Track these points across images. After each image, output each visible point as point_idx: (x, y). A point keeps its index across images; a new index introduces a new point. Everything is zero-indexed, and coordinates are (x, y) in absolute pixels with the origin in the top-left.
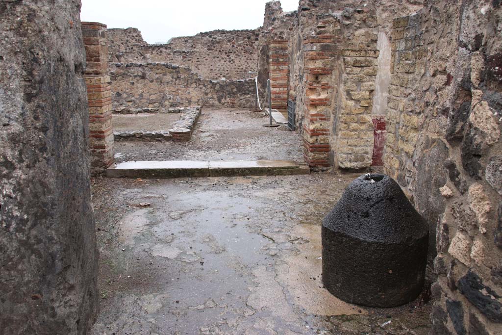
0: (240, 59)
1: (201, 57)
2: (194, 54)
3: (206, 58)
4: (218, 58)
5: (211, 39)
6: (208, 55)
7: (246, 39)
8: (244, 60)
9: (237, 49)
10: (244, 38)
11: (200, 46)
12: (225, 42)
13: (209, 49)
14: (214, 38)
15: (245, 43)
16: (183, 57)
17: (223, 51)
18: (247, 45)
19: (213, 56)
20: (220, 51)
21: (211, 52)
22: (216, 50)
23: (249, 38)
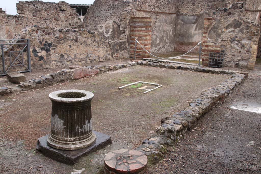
0: (52, 24)
1: (28, 21)
2: (24, 19)
3: (32, 23)
4: (39, 23)
5: (34, 8)
6: (33, 20)
7: (55, 10)
8: (54, 25)
9: (51, 17)
10: (54, 9)
11: (27, 12)
12: (43, 11)
13: (34, 16)
14: (36, 7)
15: (55, 13)
16: (16, 21)
17: (42, 17)
18: (56, 14)
19: (37, 21)
20: (40, 18)
21: (35, 18)
22: (38, 17)
23: (57, 9)
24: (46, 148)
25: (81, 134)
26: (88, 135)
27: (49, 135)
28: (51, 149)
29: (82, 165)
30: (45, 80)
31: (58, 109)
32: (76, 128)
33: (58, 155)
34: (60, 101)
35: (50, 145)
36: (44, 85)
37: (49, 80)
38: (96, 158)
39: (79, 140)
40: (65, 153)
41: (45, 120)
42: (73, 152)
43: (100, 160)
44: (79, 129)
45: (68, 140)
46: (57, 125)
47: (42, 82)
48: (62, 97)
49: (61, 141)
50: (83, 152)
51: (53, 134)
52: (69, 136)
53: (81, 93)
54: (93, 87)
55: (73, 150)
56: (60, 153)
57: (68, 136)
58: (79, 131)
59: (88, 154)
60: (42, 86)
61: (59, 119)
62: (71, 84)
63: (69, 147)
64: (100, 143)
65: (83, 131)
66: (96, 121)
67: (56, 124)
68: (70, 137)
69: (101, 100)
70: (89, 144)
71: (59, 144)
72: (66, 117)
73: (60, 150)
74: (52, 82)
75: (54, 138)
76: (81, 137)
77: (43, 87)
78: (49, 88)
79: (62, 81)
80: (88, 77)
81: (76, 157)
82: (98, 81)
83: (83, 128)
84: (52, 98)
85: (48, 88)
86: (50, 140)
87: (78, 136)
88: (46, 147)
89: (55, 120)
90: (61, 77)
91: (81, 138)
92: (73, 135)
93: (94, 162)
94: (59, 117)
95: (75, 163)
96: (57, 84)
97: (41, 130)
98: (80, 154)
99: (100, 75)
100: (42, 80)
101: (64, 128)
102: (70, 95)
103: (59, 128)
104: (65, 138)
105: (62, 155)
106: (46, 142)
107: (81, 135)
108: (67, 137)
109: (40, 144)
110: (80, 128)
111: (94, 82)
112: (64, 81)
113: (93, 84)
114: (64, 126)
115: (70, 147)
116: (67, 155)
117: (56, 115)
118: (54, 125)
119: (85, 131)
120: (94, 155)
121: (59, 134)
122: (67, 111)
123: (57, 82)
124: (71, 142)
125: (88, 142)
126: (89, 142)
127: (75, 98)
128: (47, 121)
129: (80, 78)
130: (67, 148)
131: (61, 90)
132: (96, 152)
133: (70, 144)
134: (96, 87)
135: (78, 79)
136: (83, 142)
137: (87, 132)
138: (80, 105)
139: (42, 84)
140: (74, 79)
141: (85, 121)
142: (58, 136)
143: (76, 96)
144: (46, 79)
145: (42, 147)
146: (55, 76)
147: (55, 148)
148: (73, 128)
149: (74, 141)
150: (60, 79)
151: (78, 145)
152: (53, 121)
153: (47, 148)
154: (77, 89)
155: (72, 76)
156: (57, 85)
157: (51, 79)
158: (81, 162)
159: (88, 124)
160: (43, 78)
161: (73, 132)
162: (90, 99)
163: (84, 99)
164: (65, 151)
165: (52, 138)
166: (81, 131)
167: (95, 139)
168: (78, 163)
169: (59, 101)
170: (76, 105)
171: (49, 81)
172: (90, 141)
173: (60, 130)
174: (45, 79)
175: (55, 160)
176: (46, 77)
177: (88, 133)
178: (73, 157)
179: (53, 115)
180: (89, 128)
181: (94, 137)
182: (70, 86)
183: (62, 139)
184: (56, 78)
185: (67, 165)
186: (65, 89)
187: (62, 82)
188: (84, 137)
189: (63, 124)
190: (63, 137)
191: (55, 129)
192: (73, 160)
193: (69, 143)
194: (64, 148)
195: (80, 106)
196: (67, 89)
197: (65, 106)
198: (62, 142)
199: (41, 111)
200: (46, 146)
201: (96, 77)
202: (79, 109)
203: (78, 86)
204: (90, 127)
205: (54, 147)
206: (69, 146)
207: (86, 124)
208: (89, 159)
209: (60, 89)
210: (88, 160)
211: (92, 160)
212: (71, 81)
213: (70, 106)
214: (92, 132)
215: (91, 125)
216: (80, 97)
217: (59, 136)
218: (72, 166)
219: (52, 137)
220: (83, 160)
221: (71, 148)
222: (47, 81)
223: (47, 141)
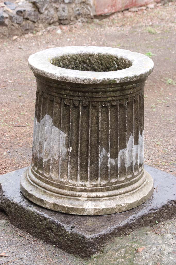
24: (17, 205)
25: (112, 172)
26: (131, 178)
27: (28, 170)
28: (31, 209)
29: (114, 261)
30: (16, 16)
31: (53, 101)
32: (101, 156)
33: (50, 226)
34: (58, 77)
35: (28, 197)
36: (12, 30)
37: (26, 17)
38: (154, 244)
39: (108, 190)
40: (68, 223)
41: (17, 128)
42: (90, 222)
43: (165, 253)
44: (108, 158)
45: (78, 188)
46: (48, 144)
47: (6, 22)
48: (64, 67)
49: (59, 188)
50: (116, 224)
51: (39, 168)
52: (81, 176)
53: (116, 57)
54: (147, 42)
55: (90, 216)
56: (55, 220)
57: (79, 175)
58: (109, 165)
59: (130, 230)
60: (6, 33)
61: (55, 130)
62: (87, 29)
63: (80, 205)
64: (165, 202)
65: (119, 165)
66: (154, 138)
67: (46, 139)
68: (84, 178)
69: (170, 81)
70: (134, 203)
71: (52, 195)
72: (74, 124)
73: (56, 212)
74: (34, 22)
75: (40, 178)
76: (113, 180)
77: (10, 35)
78: (26, 39)
79: (61, 22)
80: (136, 9)
81: (97, 235)
82: (163, 24)
83: (119, 157)
84: (35, 69)
85: (24, 40)
86: (30, 183)
87: (106, 176)
88: (18, 202)
89: (43, 129)
90: (60, 9)
91: (113, 184)
92: (91, 173)
93: (147, 256)
94: (57, 123)
95: (95, 252)
96: (49, 28)
97: (5, 154)
98: (109, 229)
99: (170, 4)
100: (7, 16)
101: (68, 154)
102: (85, 63)
103: (53, 152)
104: (70, 181)
105: (59, 226)
106: (19, 187)
107: (112, 175)
108: (74, 177)
109: (3, 192)
110: (111, 157)
111: (152, 26)
112: (67, 22)
113: (150, 32)
114: (68, 147)
115: (82, 205)
116: (73, 228)
117: (47, 117)
118: (40, 144)
119: (125, 167)
120: (147, 234)
121: (53, 168)
122: (77, 107)
123: (50, 24)
124: (85, 194)
125: (131, 197)
126: (134, 196)
127: (100, 71)
128: (22, 131)
129: (113, 14)
130: (73, 208)
131: (59, 46)
132: (152, 226)
133: (81, 198)
134: (156, 40)
135: (106, 16)
136: (117, 195)
137: (129, 167)
138: (113, 91)
139: (7, 26)
140: (96, 17)
141: (125, 137)
142: (51, 174)
143: (102, 64)
144: (20, 13)
145: (9, 200)
146: (43, 5)
147: (43, 205)
148: (91, 157)
149: (92, 191)
150: (56, 16)
151: (103, 203)
152: (38, 133)
153: (21, 204)
154: (103, 45)
155: (91, 7)
156: (49, 31)
157: (33, 13)
158: (110, 252)
159: (134, 146)
160: (9, 9)
161: (91, 165)
162: (141, 75)
163: (127, 76)
164: (68, 216)
165: (33, 177)
166: (114, 164)
167: (152, 191)
168: (102, 252)
169: (56, 78)
170: (103, 92)
171: (27, 19)
172: (138, 194)
173: (56, 158)
174: (14, 12)
175: (41, 239)
176: (19, 6)
177: (131, 173)
178: (89, 236)
179: (39, 116)
180: (137, 158)
181: (147, 183)
182: (85, 37)
183: (61, 182)
184: (46, 12)
185: (71, 257)
186: (70, 44)
187: (62, 24)
188: (121, 182)
189: (65, 142)
190: (65, 177)
191: (43, 153)
192: (89, 243)
193: (80, 196)
194: (65, 207)
195: (114, 94)
196: (75, 45)
197: (71, 93)
198: (62, 191)
199: (4, 103)
200: (17, 199)
201: (158, 9)
202: (109, 104)
203: (106, 36)
204: (137, 155)
205: (38, 203)
206: (80, 203)
207: (128, 145)
208: (134, 246)
209: (57, 45)
210: (131, 246)
211: (140, 250)
212: (87, 22)
213: (87, 94)
214: (142, 170)
215: (141, 151)
216: (116, 70)
217: (54, 175)
218: (85, 260)
219: (36, 176)
220: (117, 247)
221: (84, 210)
222: (21, 19)
223: (21, 185)
